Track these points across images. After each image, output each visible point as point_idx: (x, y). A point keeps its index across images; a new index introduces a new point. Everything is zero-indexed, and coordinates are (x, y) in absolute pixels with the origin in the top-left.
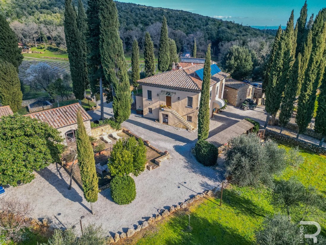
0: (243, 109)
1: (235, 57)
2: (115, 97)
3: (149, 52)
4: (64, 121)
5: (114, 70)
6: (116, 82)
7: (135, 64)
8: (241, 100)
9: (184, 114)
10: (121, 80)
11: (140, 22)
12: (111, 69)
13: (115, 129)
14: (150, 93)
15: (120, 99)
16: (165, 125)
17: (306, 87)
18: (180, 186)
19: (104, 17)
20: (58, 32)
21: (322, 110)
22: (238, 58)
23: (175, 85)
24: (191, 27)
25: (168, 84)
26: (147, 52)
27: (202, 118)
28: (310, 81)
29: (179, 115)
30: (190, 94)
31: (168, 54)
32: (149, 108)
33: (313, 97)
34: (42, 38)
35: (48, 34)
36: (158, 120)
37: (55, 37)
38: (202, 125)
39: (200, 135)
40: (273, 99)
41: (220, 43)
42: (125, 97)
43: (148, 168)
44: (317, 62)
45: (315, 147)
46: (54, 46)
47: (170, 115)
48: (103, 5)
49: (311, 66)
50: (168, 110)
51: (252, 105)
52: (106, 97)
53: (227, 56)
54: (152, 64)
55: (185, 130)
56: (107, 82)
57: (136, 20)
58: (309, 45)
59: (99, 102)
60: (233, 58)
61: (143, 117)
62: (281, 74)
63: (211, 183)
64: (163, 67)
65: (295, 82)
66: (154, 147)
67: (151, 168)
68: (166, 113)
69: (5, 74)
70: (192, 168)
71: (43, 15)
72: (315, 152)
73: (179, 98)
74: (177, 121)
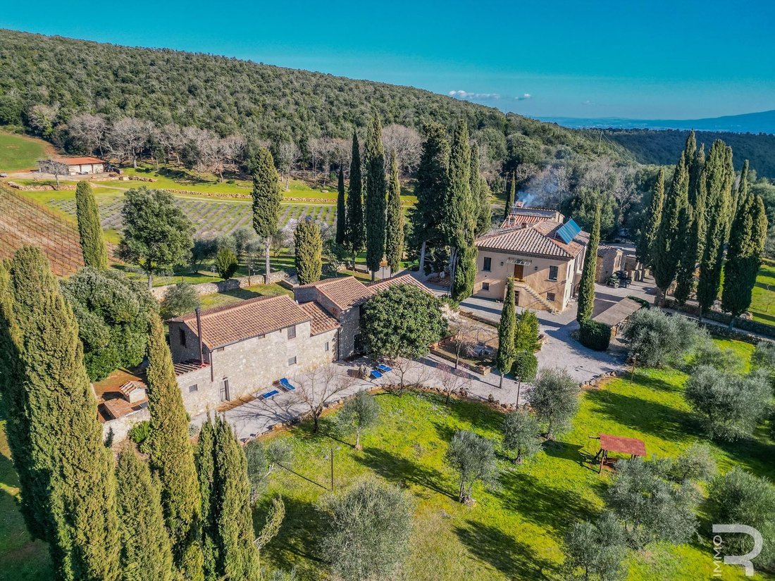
0: (613, 286)
1: (586, 206)
5: (462, 231)
6: (465, 247)
8: (607, 272)
9: (543, 290)
10: (470, 244)
12: (459, 230)
13: (453, 310)
14: (487, 261)
17: (710, 255)
20: (191, 140)
21: (731, 283)
23: (532, 250)
25: (521, 249)
28: (714, 247)
29: (536, 292)
30: (554, 263)
32: (484, 283)
33: (717, 266)
36: (500, 300)
37: (184, 150)
38: (586, 300)
39: (580, 314)
40: (667, 270)
44: (721, 224)
49: (714, 229)
50: (521, 285)
51: (624, 280)
53: (573, 203)
55: (547, 312)
58: (702, 194)
60: (583, 206)
61: (474, 297)
62: (676, 237)
63: (611, 367)
65: (694, 247)
68: (516, 289)
70: (581, 353)
73: (536, 269)
74: (532, 300)
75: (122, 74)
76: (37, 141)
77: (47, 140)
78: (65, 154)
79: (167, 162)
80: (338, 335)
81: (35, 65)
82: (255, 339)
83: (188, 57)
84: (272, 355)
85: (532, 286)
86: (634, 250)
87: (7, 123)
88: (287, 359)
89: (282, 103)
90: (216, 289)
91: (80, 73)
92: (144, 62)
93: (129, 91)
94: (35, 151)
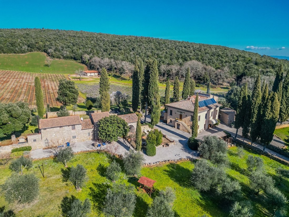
1: (234, 94)
2: (153, 112)
3: (177, 88)
4: (129, 121)
5: (153, 99)
6: (154, 105)
7: (167, 94)
9: (189, 125)
10: (156, 104)
11: (181, 57)
12: (152, 99)
13: (151, 128)
14: (171, 111)
15: (154, 113)
16: (178, 130)
18: (176, 155)
19: (152, 76)
20: (122, 66)
22: (236, 95)
23: (185, 108)
24: (222, 62)
25: (181, 108)
26: (175, 87)
27: (194, 126)
29: (186, 125)
30: (192, 114)
31: (189, 88)
32: (170, 120)
34: (111, 68)
35: (115, 66)
36: (174, 127)
37: (120, 69)
39: (192, 135)
41: (244, 77)
42: (157, 112)
43: (163, 146)
45: (259, 150)
46: (118, 74)
47: (181, 124)
48: (152, 71)
50: (181, 122)
52: (148, 111)
54: (178, 95)
55: (188, 133)
56: (150, 104)
57: (177, 55)
59: (144, 114)
61: (167, 124)
64: (185, 96)
66: (169, 139)
67: (165, 146)
68: (179, 123)
69: (105, 97)
71: (113, 51)
72: (259, 153)
73: (186, 116)
74: (184, 128)
75: (114, 44)
76: (84, 65)
77: (86, 65)
78: (89, 69)
79: (116, 73)
80: (94, 131)
81: (90, 42)
82: (59, 128)
83: (137, 38)
84: (65, 134)
85: (185, 122)
86: (238, 113)
87: (77, 60)
88: (72, 136)
89: (160, 53)
90: (86, 113)
91: (101, 44)
92: (122, 40)
93: (114, 50)
94: (82, 68)
